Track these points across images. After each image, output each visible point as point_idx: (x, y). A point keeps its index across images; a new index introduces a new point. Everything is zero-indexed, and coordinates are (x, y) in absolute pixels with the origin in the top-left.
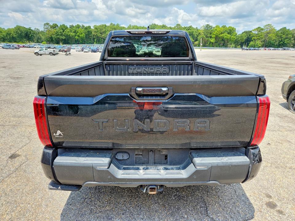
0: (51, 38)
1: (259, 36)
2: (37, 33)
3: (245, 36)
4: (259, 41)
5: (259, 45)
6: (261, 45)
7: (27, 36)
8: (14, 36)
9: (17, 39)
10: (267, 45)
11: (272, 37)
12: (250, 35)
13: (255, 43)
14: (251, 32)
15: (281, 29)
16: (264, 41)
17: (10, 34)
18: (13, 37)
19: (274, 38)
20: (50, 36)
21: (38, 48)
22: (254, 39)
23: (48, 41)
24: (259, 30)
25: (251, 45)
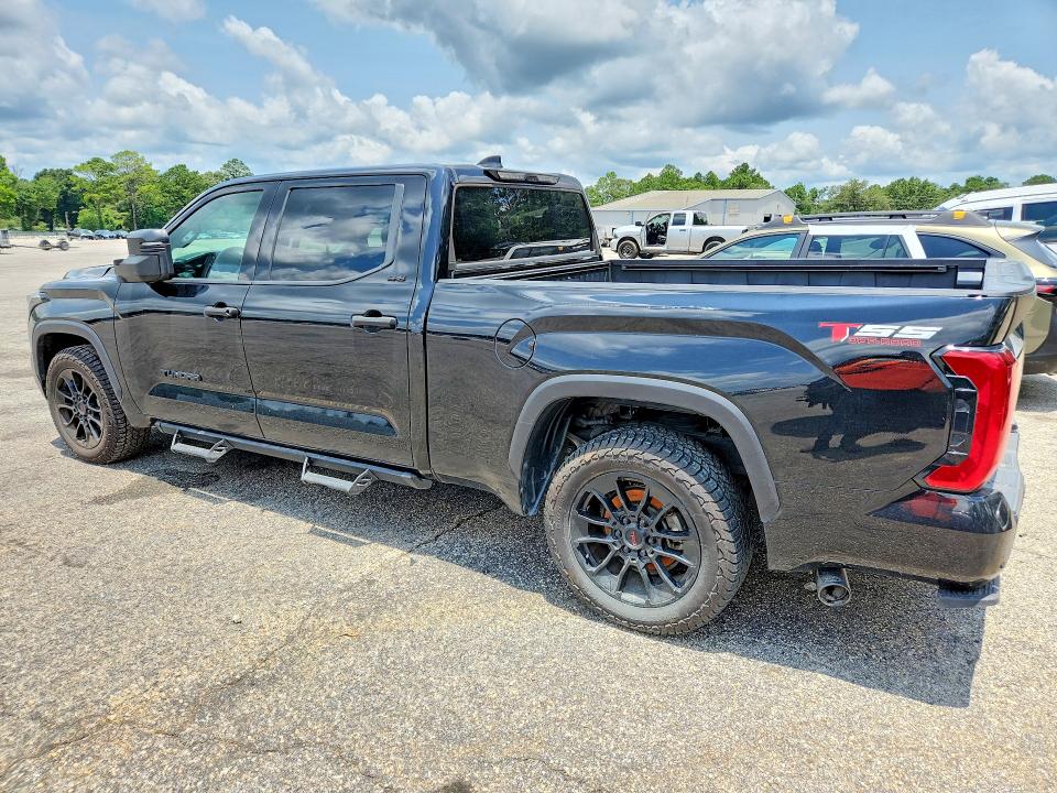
1: (107, 191)
3: (55, 190)
4: (109, 206)
5: (117, 222)
6: (122, 222)
10: (144, 222)
11: (151, 195)
12: (69, 186)
13: (99, 213)
14: (68, 173)
15: (171, 172)
16: (129, 207)
19: (158, 198)
22: (90, 200)
24: (98, 167)
25: (86, 221)
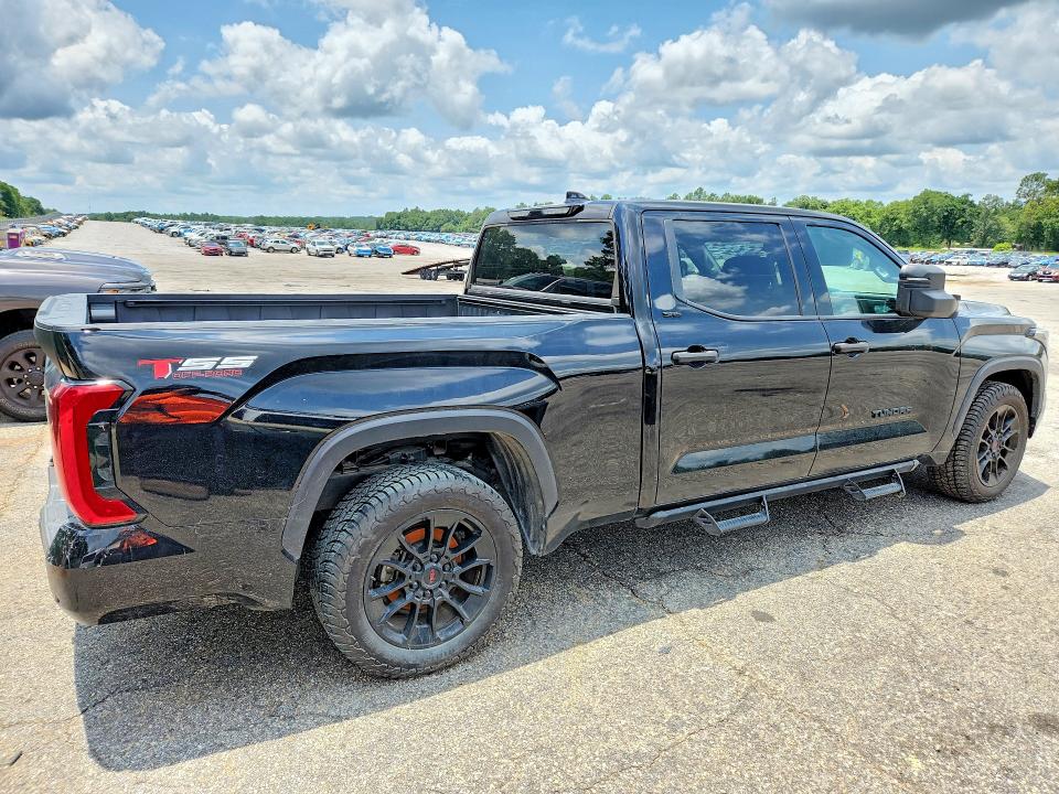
0: (1038, 229)
2: (988, 213)
7: (946, 223)
8: (904, 226)
9: (912, 234)
17: (894, 219)
18: (900, 230)
20: (1033, 222)
21: (958, 264)
23: (1019, 240)
